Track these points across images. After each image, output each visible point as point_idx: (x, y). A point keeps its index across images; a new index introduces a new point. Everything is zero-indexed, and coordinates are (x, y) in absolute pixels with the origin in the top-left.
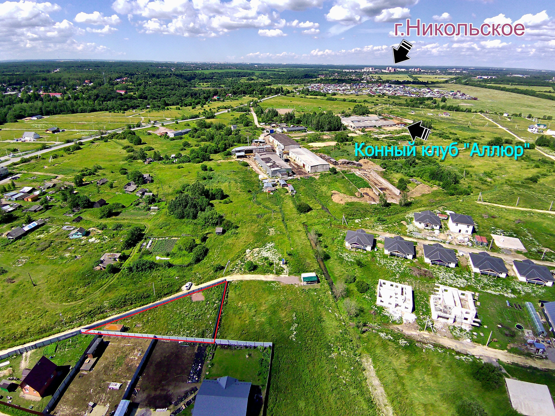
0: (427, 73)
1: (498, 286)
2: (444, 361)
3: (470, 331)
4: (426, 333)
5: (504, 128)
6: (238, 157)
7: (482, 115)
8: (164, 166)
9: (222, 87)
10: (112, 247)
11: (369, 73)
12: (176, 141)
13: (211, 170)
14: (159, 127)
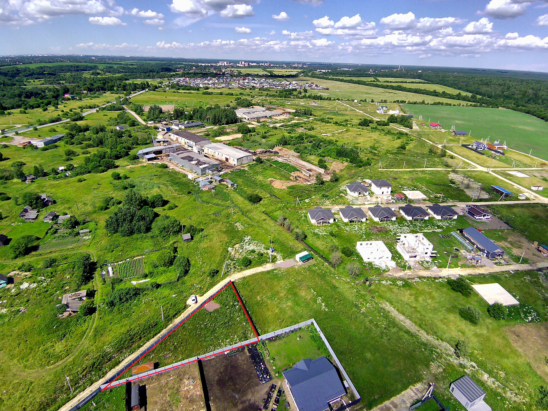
0: (276, 67)
1: (428, 226)
2: (431, 287)
3: (432, 261)
4: (408, 271)
5: (361, 112)
6: (149, 159)
7: (340, 102)
8: (57, 182)
9: (63, 84)
10: (63, 287)
11: (226, 67)
12: (50, 150)
13: (126, 178)
14: (13, 136)
